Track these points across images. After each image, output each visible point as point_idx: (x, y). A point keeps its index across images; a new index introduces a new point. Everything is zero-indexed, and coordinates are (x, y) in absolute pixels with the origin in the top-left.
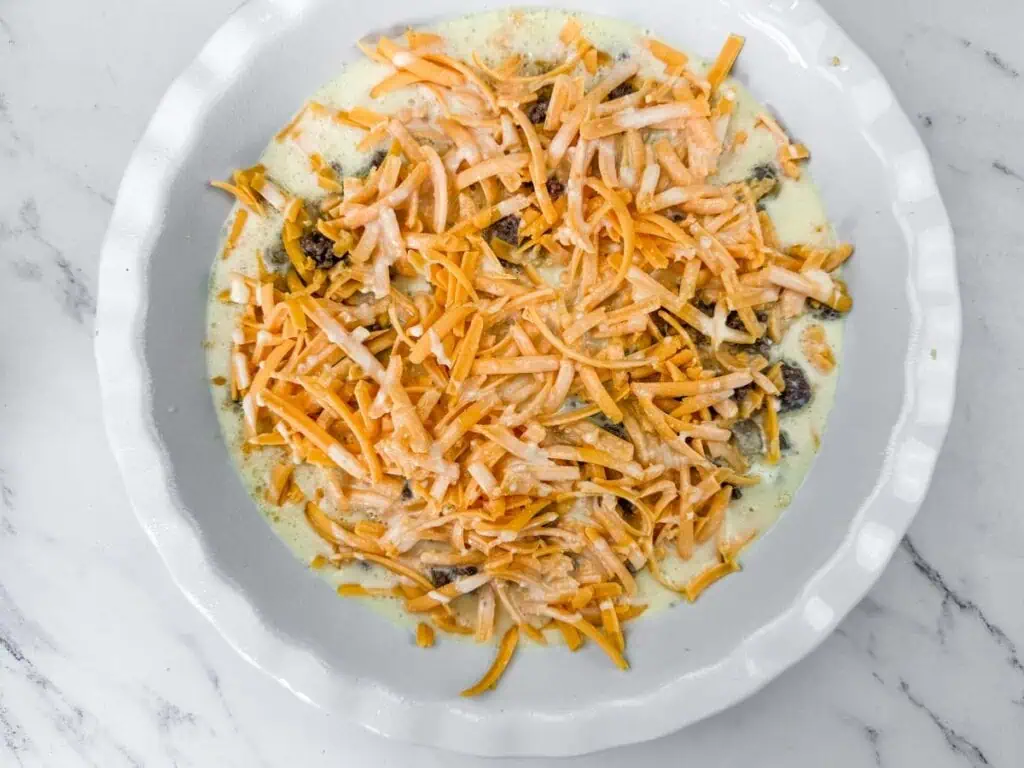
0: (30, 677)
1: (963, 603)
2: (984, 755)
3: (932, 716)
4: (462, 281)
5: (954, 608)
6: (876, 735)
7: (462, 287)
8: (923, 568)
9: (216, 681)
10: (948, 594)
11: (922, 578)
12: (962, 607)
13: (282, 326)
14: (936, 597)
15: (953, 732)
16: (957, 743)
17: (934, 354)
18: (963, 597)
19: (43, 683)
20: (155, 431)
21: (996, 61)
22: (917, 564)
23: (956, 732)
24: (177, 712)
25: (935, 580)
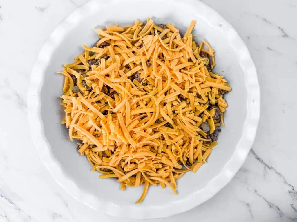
0: (15, 208)
1: (270, 167)
2: (279, 208)
3: (264, 199)
4: (126, 91)
5: (267, 168)
6: (249, 205)
7: (126, 93)
8: (258, 158)
9: (67, 205)
10: (266, 165)
11: (257, 161)
12: (269, 168)
13: (78, 107)
14: (262, 166)
15: (270, 203)
16: (271, 205)
17: (253, 101)
18: (270, 165)
19: (19, 210)
20: (45, 138)
21: (265, 20)
22: (256, 158)
23: (271, 203)
24: (57, 215)
25: (261, 161)
